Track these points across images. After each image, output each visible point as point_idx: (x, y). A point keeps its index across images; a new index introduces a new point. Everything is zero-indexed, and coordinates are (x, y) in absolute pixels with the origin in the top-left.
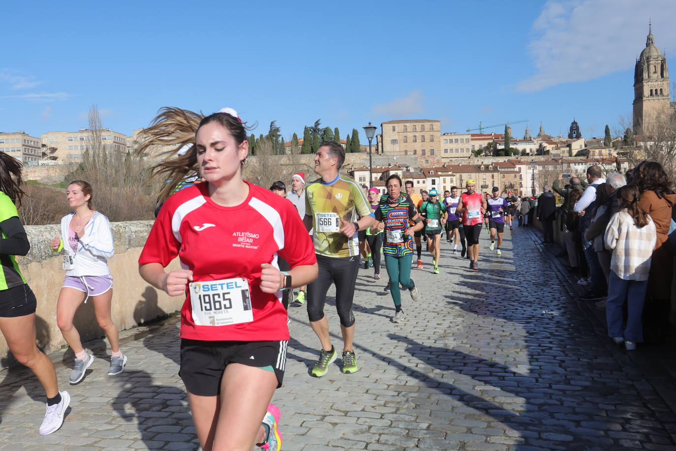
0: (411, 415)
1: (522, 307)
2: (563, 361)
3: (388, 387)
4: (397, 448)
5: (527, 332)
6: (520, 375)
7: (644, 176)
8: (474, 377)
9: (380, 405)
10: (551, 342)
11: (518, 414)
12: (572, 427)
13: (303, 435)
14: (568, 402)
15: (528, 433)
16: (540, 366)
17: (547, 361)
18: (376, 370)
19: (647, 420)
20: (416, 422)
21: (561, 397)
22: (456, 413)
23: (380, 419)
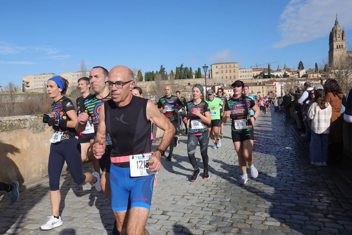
0: (222, 195)
1: (275, 147)
2: (293, 171)
3: (213, 183)
4: (216, 210)
5: (277, 158)
6: (273, 178)
9: (208, 191)
10: (287, 163)
11: (271, 195)
12: (295, 200)
13: (174, 204)
14: (294, 189)
15: (274, 203)
16: (282, 173)
17: (285, 171)
19: (330, 197)
20: (225, 198)
21: (291, 187)
22: (243, 194)
23: (208, 197)
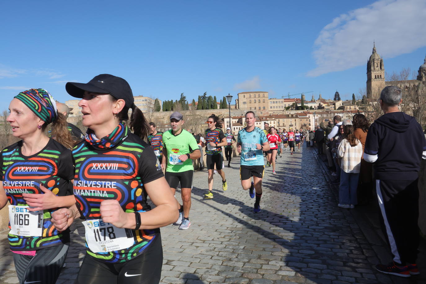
0: (236, 242)
1: (301, 188)
2: (317, 215)
3: (227, 228)
4: (226, 258)
5: (302, 200)
6: (294, 222)
7: (356, 121)
8: (271, 223)
9: (222, 237)
10: (313, 205)
11: (289, 241)
12: (315, 247)
13: (181, 252)
14: (316, 234)
15: (293, 250)
16: (305, 217)
17: (309, 214)
18: (222, 220)
19: (353, 243)
20: (238, 246)
21: (313, 233)
22: (259, 241)
23: (220, 244)
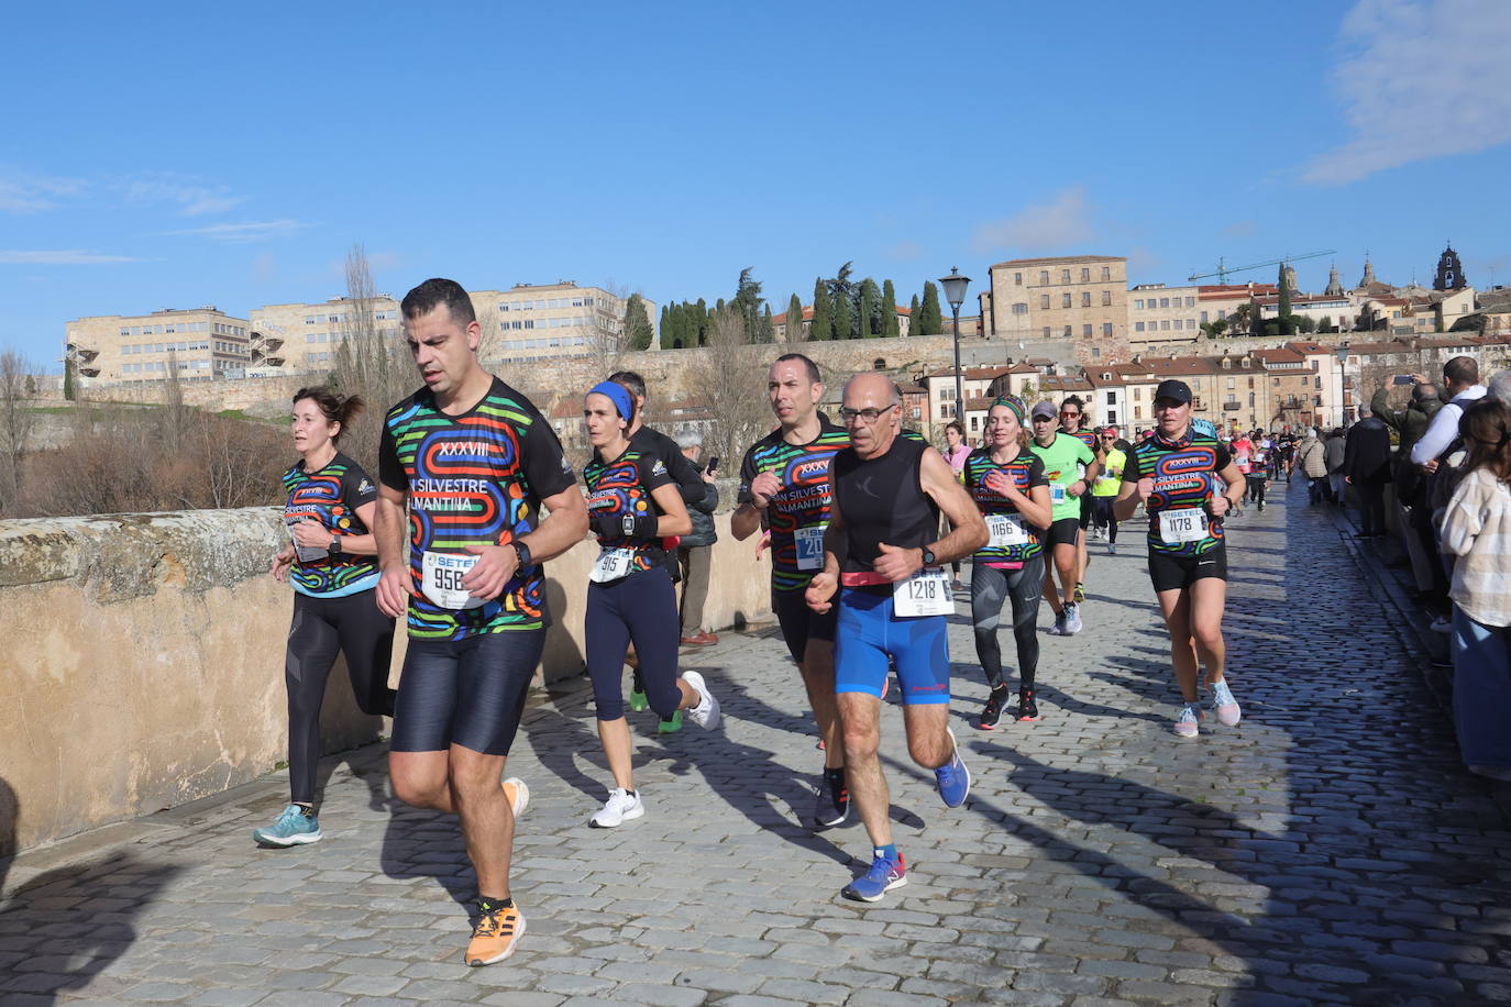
0: (1006, 921)
1: (1290, 684)
2: (1370, 806)
3: (962, 857)
4: (965, 990)
5: (1295, 740)
6: (1266, 837)
8: (1156, 838)
9: (938, 898)
10: (1347, 763)
11: (1247, 922)
12: (1371, 952)
13: (763, 957)
14: (1370, 895)
15: (1264, 963)
16: (1314, 817)
17: (1331, 804)
18: (939, 821)
20: (1015, 935)
21: (1354, 886)
22: (1107, 917)
23: (935, 926)
